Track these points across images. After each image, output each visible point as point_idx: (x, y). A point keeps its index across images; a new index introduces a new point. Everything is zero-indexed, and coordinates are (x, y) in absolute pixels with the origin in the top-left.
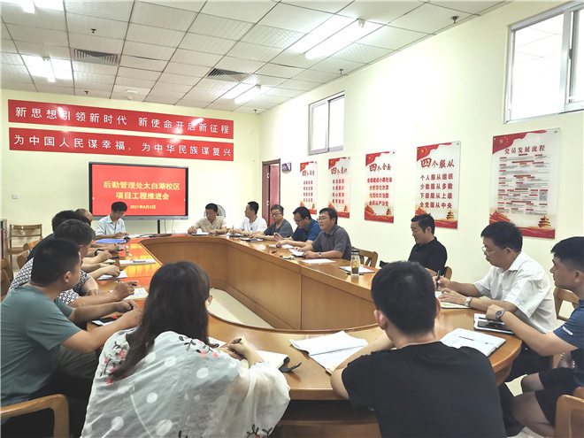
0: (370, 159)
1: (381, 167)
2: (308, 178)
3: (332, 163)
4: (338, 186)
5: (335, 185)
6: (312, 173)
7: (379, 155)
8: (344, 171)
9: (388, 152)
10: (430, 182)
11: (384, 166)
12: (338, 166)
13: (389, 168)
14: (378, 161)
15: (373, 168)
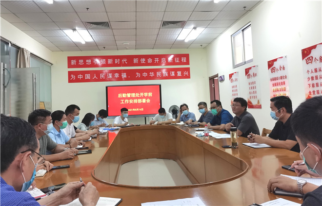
0: (271, 64)
1: (279, 69)
2: (234, 84)
3: (247, 71)
4: (253, 86)
5: (251, 86)
6: (236, 80)
7: (276, 60)
8: (255, 75)
9: (282, 57)
10: (314, 75)
11: (281, 67)
12: (251, 72)
13: (284, 68)
14: (276, 65)
15: (273, 70)
